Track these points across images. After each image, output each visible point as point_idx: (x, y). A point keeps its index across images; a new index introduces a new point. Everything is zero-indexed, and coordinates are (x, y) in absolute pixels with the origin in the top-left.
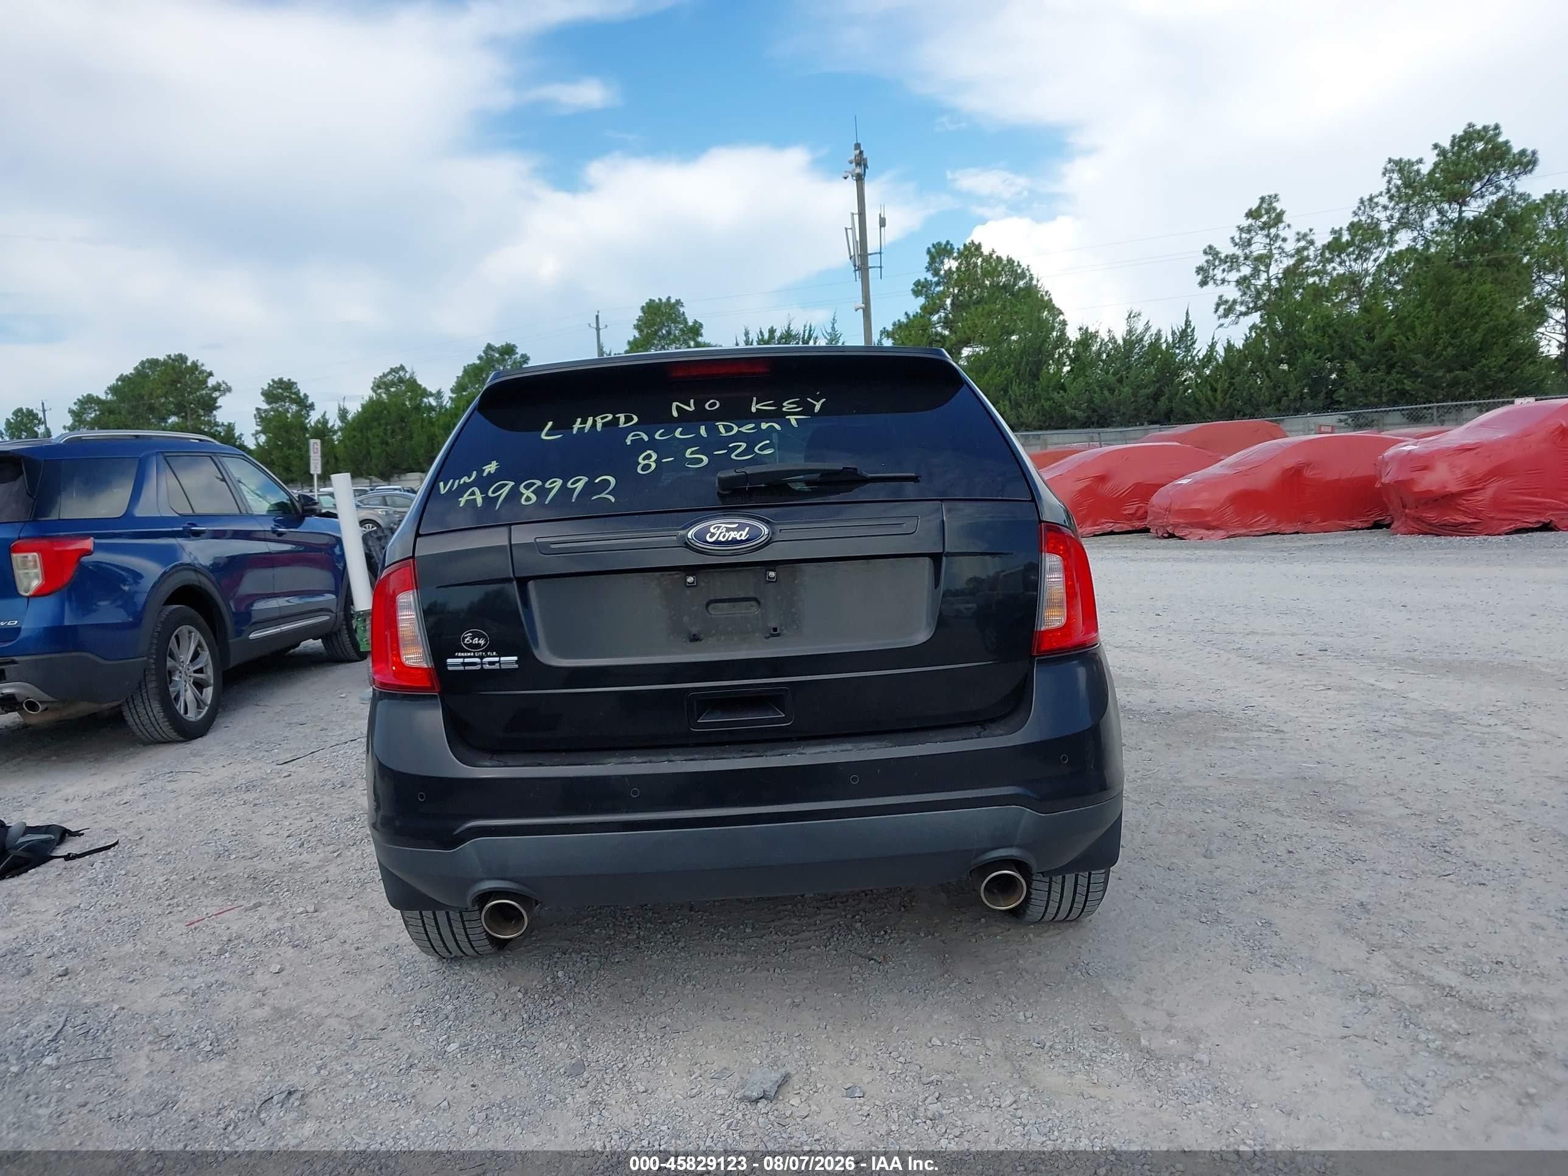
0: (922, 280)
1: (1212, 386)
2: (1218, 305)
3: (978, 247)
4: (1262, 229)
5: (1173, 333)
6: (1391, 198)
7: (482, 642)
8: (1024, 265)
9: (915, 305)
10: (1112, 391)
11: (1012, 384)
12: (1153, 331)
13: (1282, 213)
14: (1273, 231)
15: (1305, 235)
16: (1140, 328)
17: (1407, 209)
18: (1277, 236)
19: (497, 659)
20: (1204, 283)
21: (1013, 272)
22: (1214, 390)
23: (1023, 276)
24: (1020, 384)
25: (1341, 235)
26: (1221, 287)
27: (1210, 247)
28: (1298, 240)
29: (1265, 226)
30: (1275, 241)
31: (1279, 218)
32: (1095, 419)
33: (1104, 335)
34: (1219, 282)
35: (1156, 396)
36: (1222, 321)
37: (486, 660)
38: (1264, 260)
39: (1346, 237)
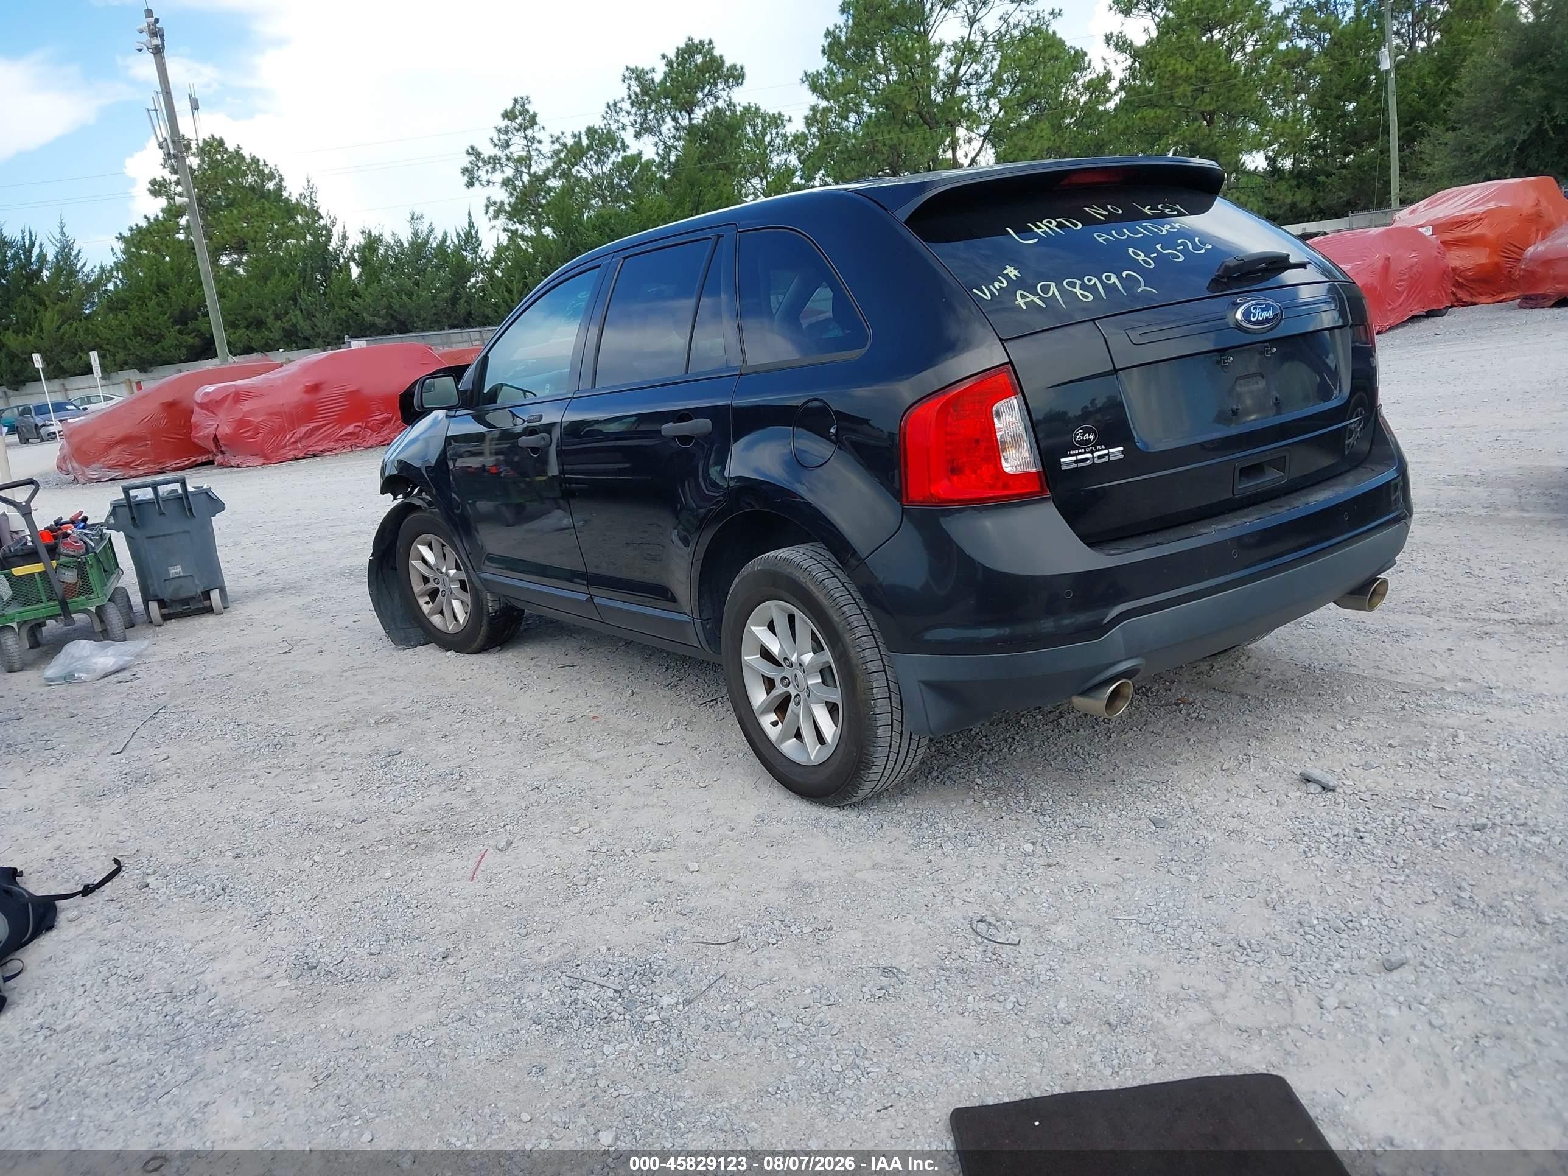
0: (159, 179)
1: (506, 286)
2: (487, 207)
3: (221, 143)
4: (518, 130)
5: (458, 235)
6: (632, 105)
7: (1092, 437)
8: (271, 165)
9: (156, 207)
10: (410, 295)
11: (300, 292)
12: (439, 234)
13: (534, 116)
14: (529, 132)
15: (558, 138)
16: (423, 228)
17: (646, 115)
18: (534, 138)
19: (1106, 452)
20: (470, 184)
21: (261, 173)
22: (510, 291)
23: (271, 177)
24: (309, 291)
25: (580, 138)
26: (487, 188)
27: (472, 148)
28: (553, 142)
29: (522, 128)
30: (532, 143)
31: (533, 121)
32: (394, 325)
33: (388, 238)
34: (485, 183)
35: (454, 300)
36: (494, 222)
37: (1097, 454)
38: (525, 161)
39: (585, 142)
